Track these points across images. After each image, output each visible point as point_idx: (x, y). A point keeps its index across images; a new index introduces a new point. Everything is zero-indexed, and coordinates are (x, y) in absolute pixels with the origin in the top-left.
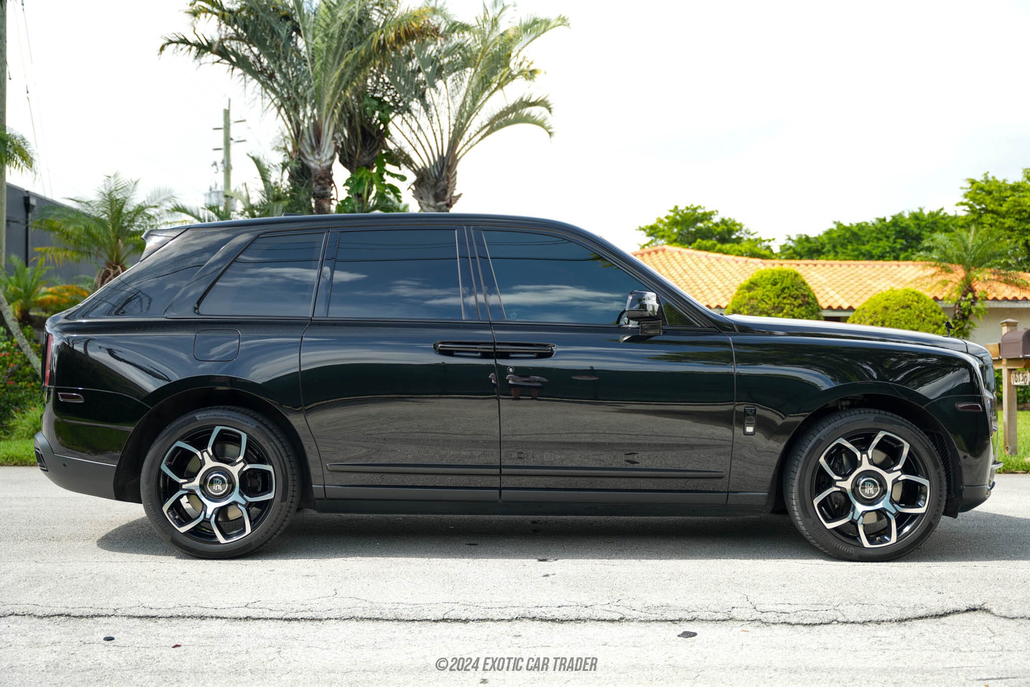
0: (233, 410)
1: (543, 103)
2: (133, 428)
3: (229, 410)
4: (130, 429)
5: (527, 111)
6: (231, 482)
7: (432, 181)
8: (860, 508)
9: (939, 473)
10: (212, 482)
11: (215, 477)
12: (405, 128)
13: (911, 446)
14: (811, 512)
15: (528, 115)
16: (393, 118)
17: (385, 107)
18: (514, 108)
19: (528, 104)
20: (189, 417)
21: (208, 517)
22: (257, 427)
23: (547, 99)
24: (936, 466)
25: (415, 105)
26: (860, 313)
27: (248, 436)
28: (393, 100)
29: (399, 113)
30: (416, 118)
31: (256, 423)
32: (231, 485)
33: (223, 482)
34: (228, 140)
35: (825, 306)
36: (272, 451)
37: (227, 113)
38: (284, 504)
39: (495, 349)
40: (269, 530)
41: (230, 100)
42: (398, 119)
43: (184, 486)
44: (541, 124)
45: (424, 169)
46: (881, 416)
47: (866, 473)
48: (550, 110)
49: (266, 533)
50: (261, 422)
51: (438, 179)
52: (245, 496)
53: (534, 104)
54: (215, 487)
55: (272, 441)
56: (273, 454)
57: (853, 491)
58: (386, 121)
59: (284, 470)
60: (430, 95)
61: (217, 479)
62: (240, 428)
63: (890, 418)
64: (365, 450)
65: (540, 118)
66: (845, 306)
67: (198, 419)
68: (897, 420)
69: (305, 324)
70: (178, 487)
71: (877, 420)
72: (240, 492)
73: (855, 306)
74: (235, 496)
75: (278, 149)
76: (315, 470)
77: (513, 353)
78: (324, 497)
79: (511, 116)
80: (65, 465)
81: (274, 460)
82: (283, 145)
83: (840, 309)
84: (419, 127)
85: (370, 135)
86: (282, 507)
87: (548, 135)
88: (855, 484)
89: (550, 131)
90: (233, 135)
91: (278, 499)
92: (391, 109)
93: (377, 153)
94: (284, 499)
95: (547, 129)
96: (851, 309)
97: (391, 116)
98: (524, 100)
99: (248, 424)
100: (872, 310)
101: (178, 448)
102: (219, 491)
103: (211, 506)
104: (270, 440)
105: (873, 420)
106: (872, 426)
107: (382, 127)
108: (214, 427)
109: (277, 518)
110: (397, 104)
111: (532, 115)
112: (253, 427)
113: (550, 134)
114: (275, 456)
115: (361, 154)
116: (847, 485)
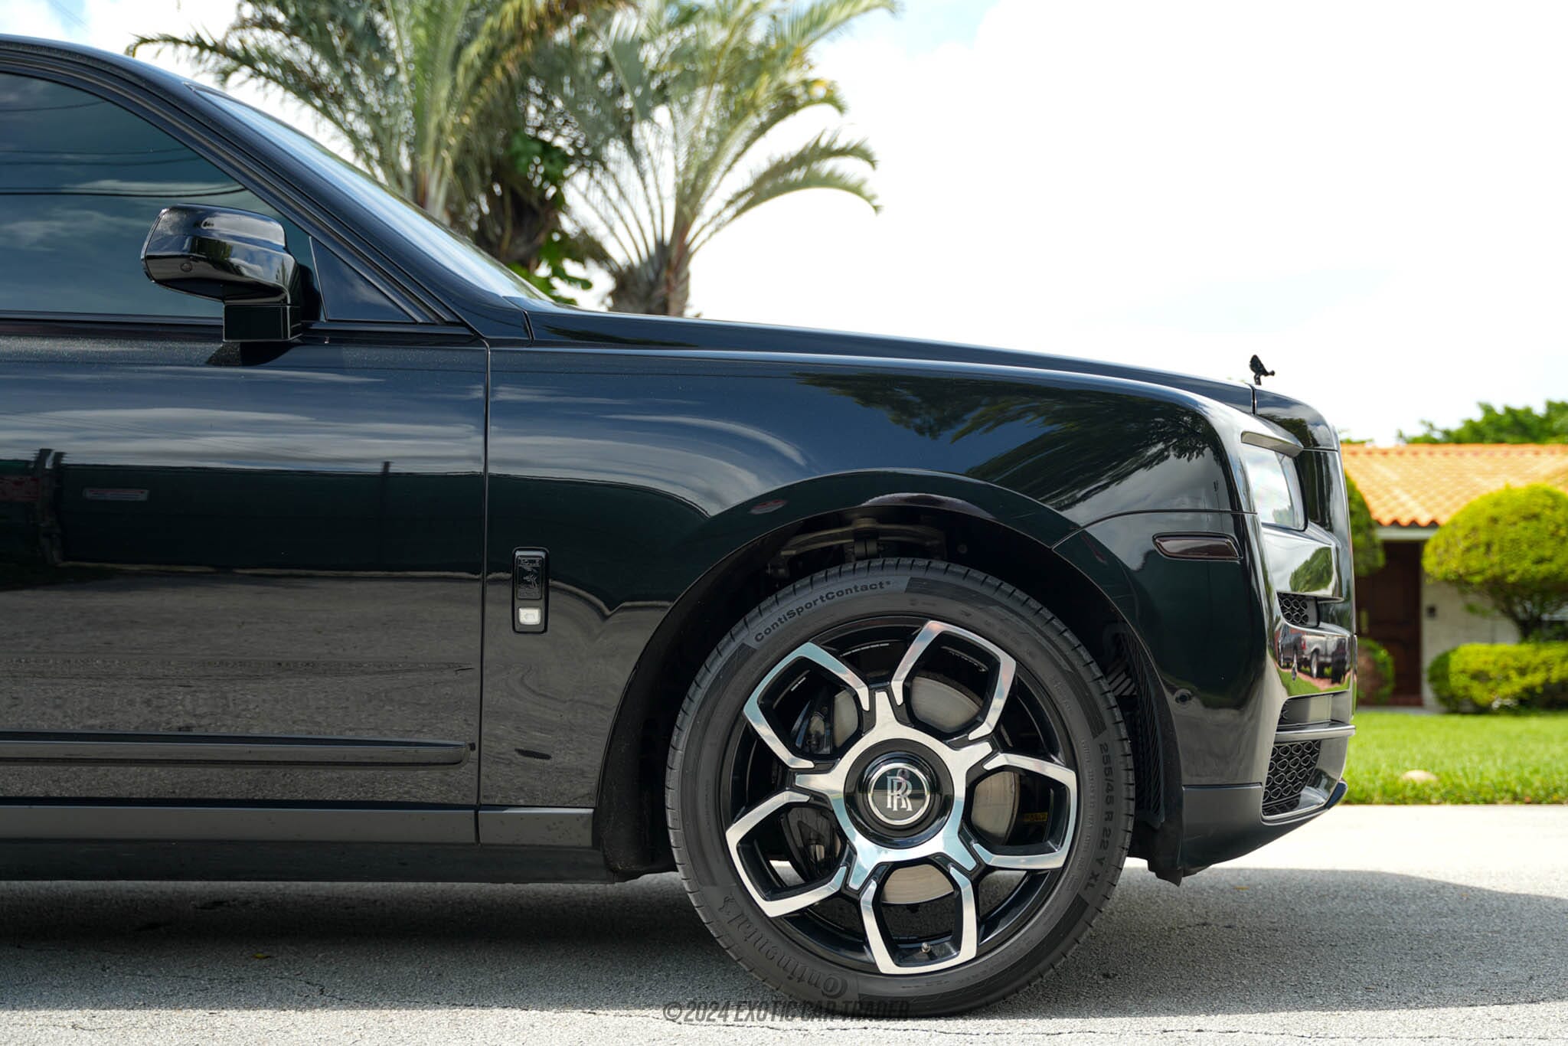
1: (857, 151)
5: (828, 166)
7: (643, 288)
8: (868, 854)
9: (1104, 748)
12: (596, 195)
13: (1021, 664)
14: (717, 867)
15: (831, 174)
17: (555, 156)
18: (802, 159)
19: (829, 152)
23: (864, 146)
24: (1097, 726)
25: (615, 151)
26: (1448, 532)
28: (573, 144)
29: (581, 168)
35: (1386, 519)
42: (581, 179)
44: (856, 190)
45: (631, 268)
46: (931, 576)
47: (889, 749)
48: (873, 163)
51: (653, 285)
53: (842, 152)
57: (850, 800)
58: (557, 180)
60: (643, 133)
63: (960, 582)
65: (853, 180)
66: (1424, 519)
68: (977, 588)
71: (915, 586)
73: (1443, 519)
79: (797, 175)
83: (1414, 525)
84: (622, 193)
85: (530, 206)
87: (873, 211)
88: (857, 784)
89: (876, 202)
92: (567, 160)
93: (542, 239)
95: (869, 199)
96: (1433, 525)
98: (823, 143)
100: (1470, 524)
105: (904, 586)
106: (904, 604)
110: (578, 151)
111: (839, 172)
113: (876, 208)
115: (512, 241)
116: (832, 783)
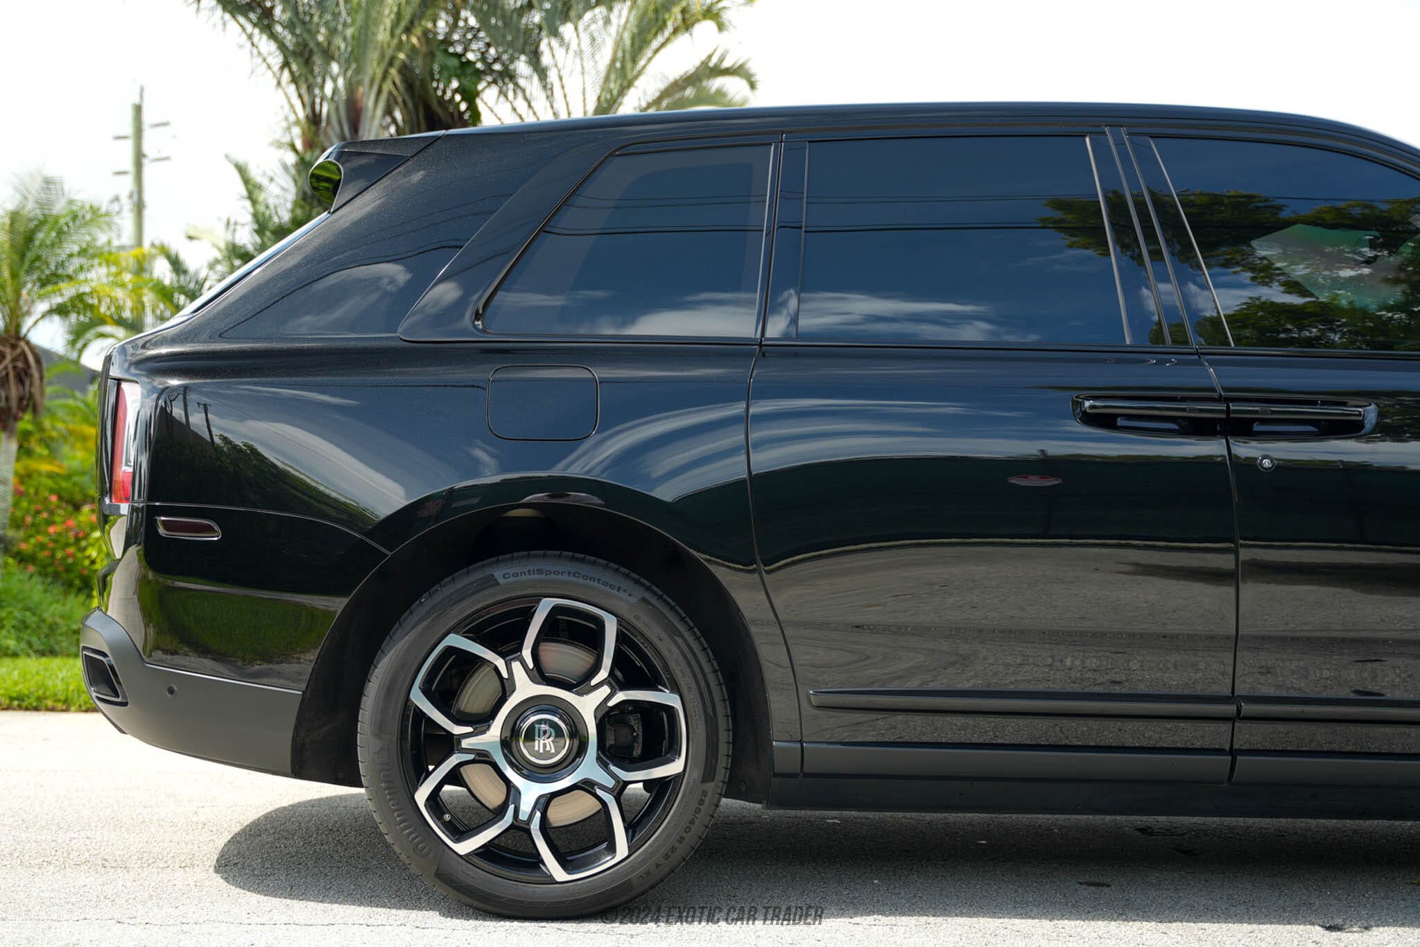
0: (582, 561)
2: (345, 601)
3: (573, 559)
4: (337, 605)
6: (577, 732)
10: (530, 735)
11: (540, 722)
16: (483, 90)
20: (475, 575)
21: (523, 816)
22: (644, 600)
27: (619, 623)
30: (524, 91)
31: (639, 593)
32: (576, 742)
33: (559, 733)
34: (139, 157)
36: (681, 659)
37: (138, 110)
38: (710, 786)
39: (1228, 411)
40: (673, 849)
41: (142, 89)
43: (465, 743)
49: (667, 857)
50: (648, 589)
52: (613, 768)
54: (541, 744)
55: (682, 636)
56: (684, 665)
59: (709, 704)
61: (544, 727)
62: (603, 602)
64: (921, 658)
67: (501, 581)
69: (750, 355)
70: (449, 744)
72: (598, 759)
74: (589, 768)
75: (279, 145)
76: (781, 706)
77: (1264, 421)
78: (798, 771)
80: (171, 691)
81: (684, 679)
82: (287, 139)
86: (704, 793)
90: (146, 148)
91: (696, 774)
94: (708, 776)
97: (480, 87)
99: (622, 594)
101: (450, 650)
102: (547, 755)
103: (531, 792)
104: (674, 632)
107: (463, 107)
108: (538, 602)
109: (692, 822)
112: (633, 600)
114: (687, 670)
